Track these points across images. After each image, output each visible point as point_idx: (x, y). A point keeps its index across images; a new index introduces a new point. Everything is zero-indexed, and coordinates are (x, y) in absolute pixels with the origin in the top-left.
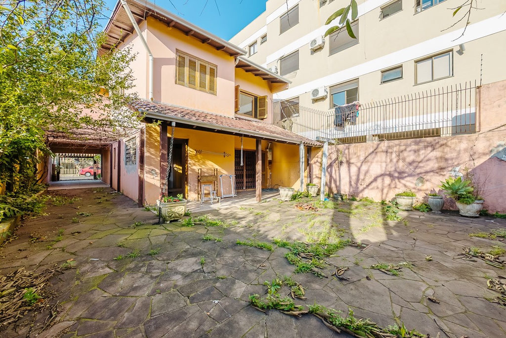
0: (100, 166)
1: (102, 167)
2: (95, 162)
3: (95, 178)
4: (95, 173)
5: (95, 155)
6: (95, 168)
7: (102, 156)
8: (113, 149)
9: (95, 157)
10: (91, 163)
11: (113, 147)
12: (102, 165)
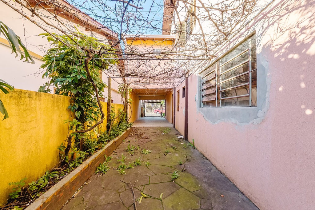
0: (164, 108)
1: (165, 109)
2: (161, 105)
3: (161, 116)
4: (161, 112)
5: (161, 100)
6: (161, 109)
7: (166, 100)
8: (176, 93)
9: (161, 102)
10: (159, 106)
11: (177, 90)
12: (166, 107)
